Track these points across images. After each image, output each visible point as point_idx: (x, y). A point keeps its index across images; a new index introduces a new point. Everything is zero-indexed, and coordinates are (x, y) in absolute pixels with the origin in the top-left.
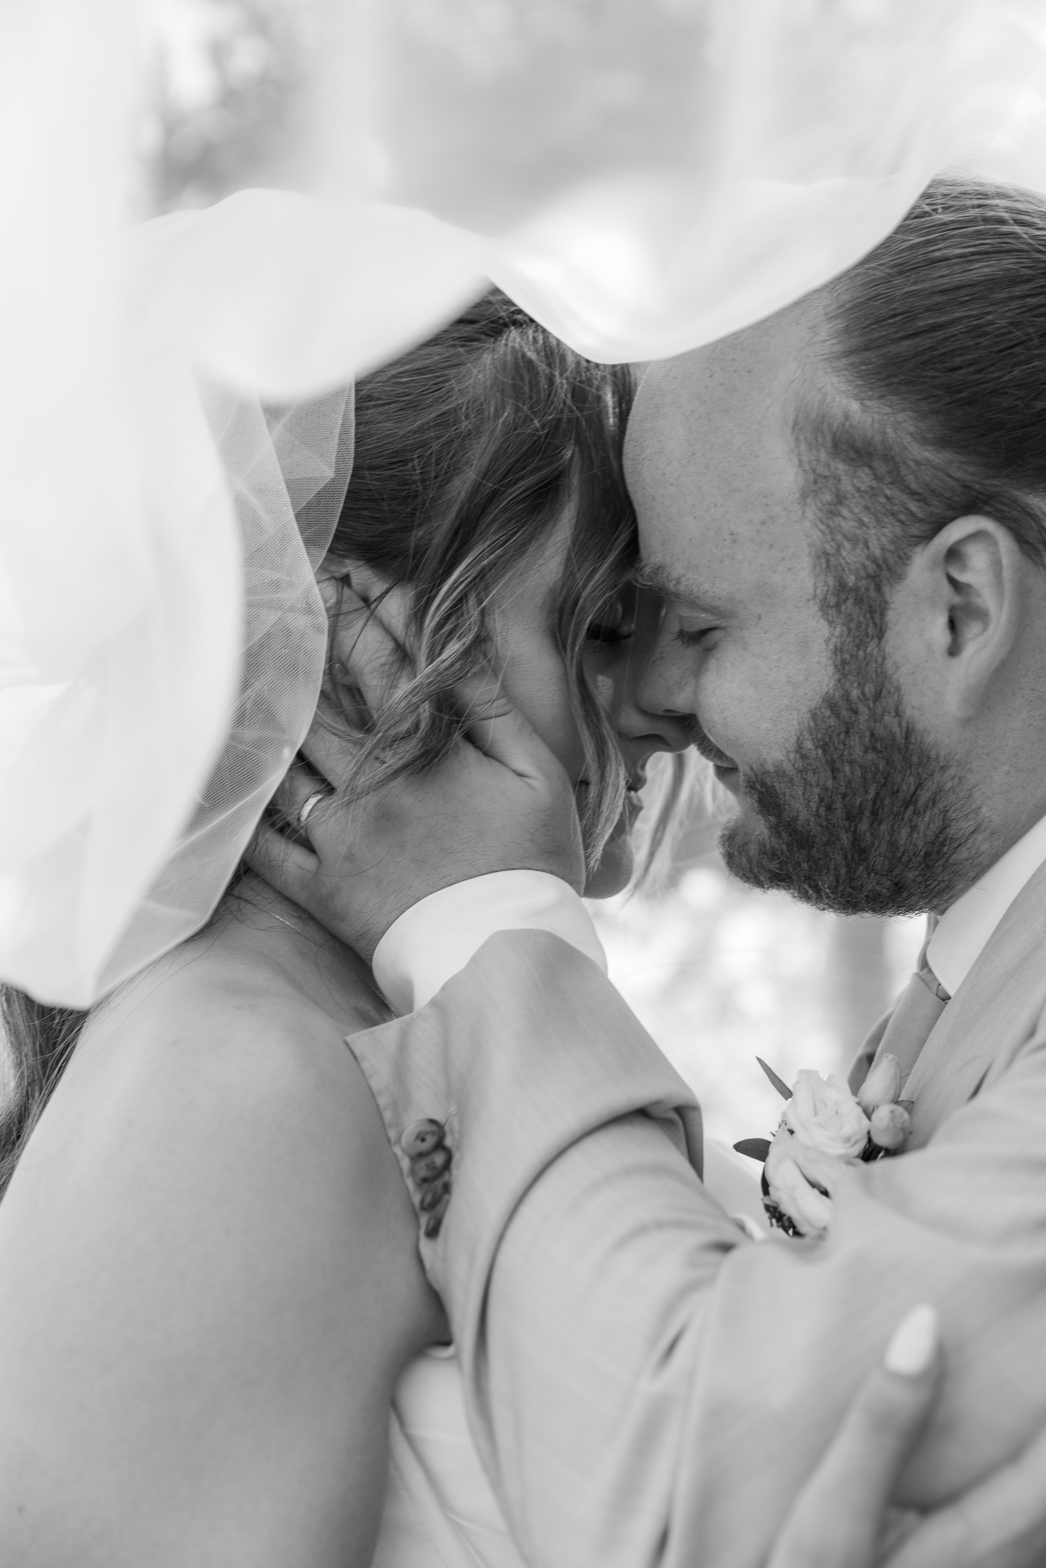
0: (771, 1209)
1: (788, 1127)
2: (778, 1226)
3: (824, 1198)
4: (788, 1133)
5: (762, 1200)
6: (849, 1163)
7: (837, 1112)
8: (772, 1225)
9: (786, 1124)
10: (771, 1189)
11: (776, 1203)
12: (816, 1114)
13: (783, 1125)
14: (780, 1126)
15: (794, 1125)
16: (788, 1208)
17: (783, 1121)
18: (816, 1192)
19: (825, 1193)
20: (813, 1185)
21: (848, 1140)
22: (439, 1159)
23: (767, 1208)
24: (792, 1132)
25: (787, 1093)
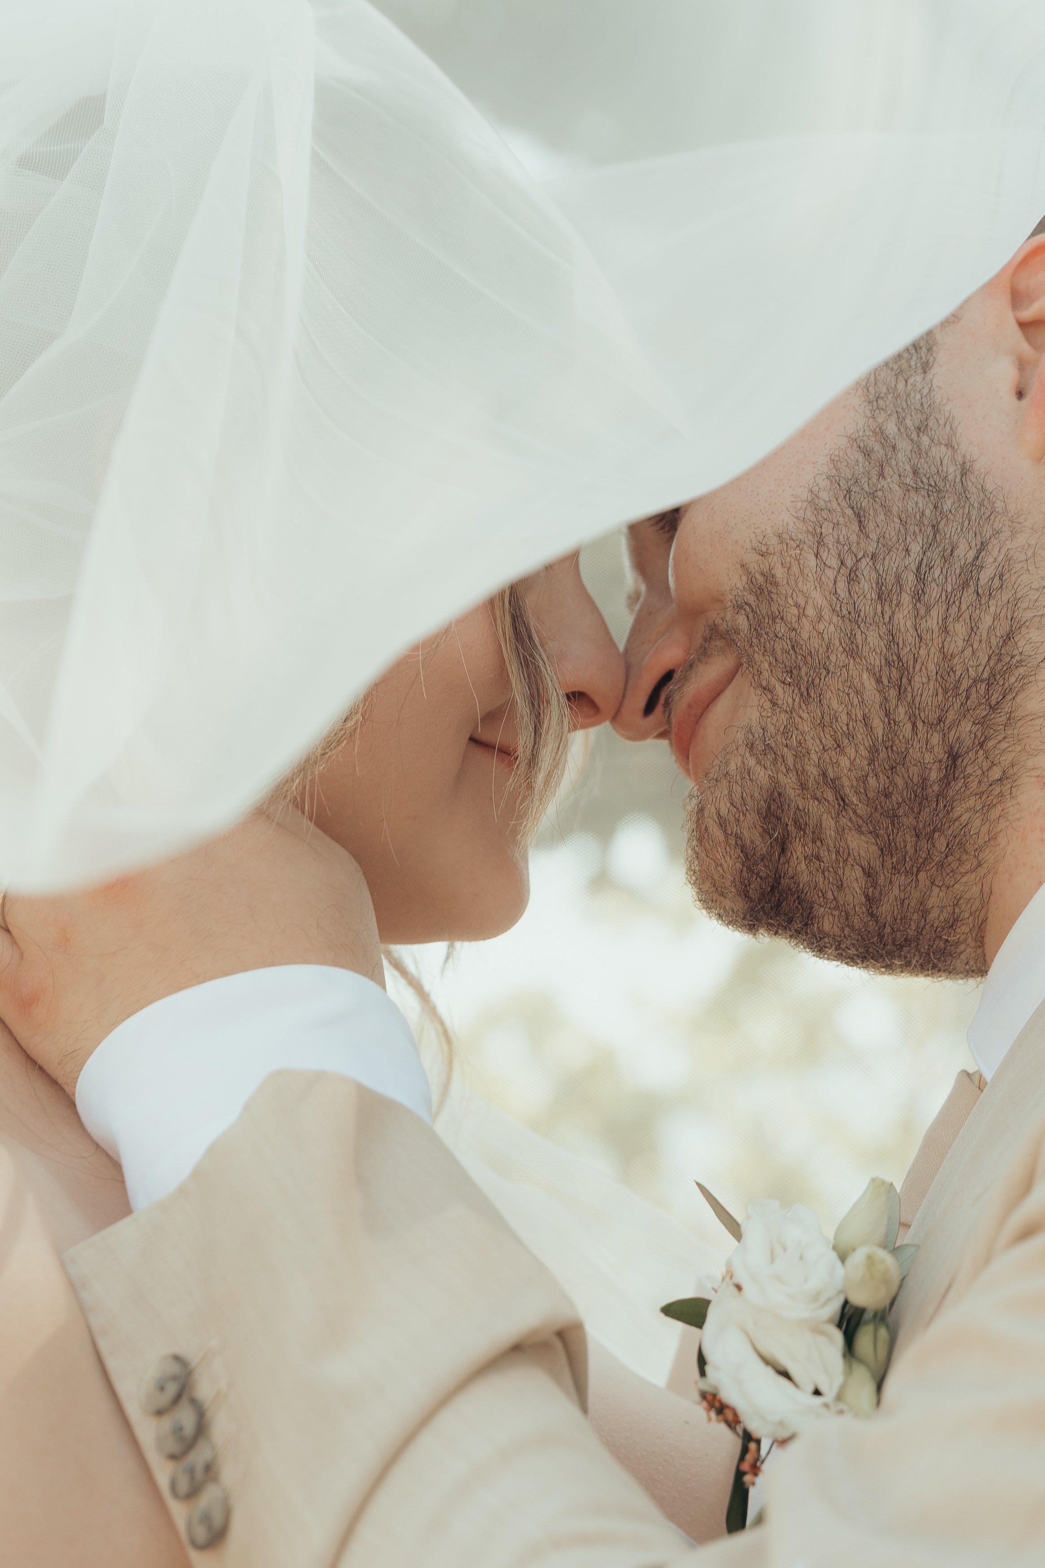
0: (709, 1397)
1: (735, 1280)
2: (719, 1421)
3: (782, 1381)
4: (735, 1290)
5: (696, 1383)
6: (816, 1330)
7: (801, 1258)
8: (710, 1420)
9: (731, 1277)
10: (708, 1369)
11: (716, 1388)
12: (773, 1260)
13: (728, 1278)
14: (723, 1279)
15: (742, 1277)
16: (730, 1395)
17: (727, 1272)
18: (770, 1372)
19: (785, 1374)
20: (767, 1361)
21: (815, 1297)
22: (186, 1417)
23: (704, 1395)
24: (739, 1288)
25: (734, 1228)
